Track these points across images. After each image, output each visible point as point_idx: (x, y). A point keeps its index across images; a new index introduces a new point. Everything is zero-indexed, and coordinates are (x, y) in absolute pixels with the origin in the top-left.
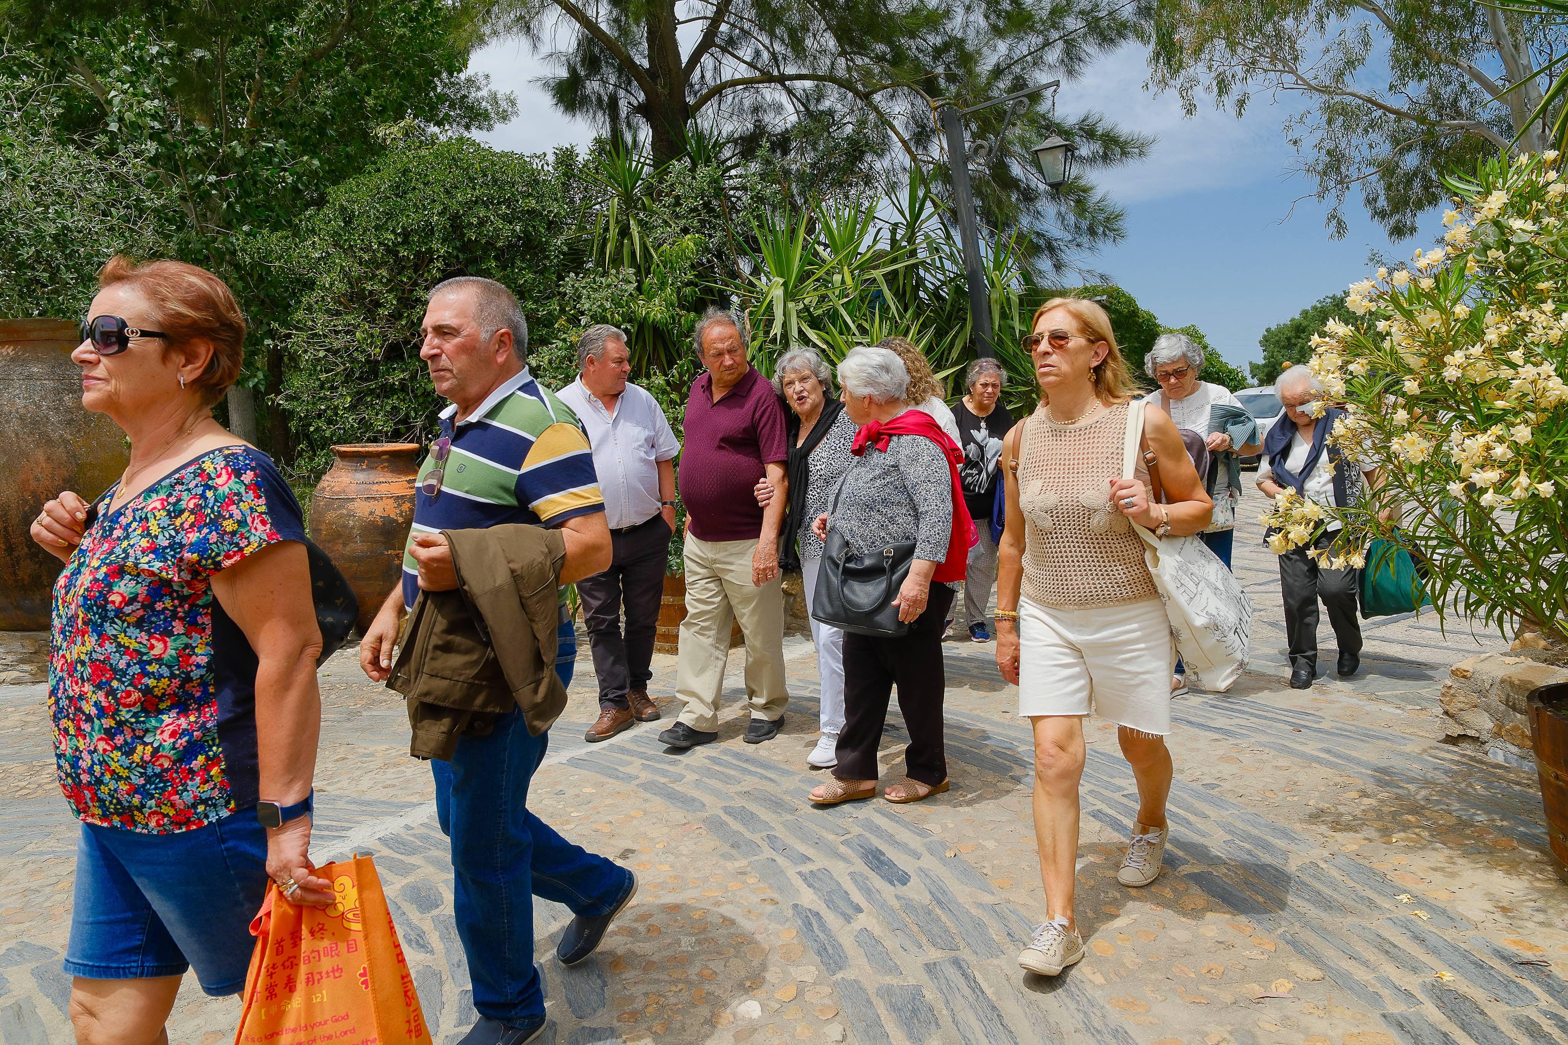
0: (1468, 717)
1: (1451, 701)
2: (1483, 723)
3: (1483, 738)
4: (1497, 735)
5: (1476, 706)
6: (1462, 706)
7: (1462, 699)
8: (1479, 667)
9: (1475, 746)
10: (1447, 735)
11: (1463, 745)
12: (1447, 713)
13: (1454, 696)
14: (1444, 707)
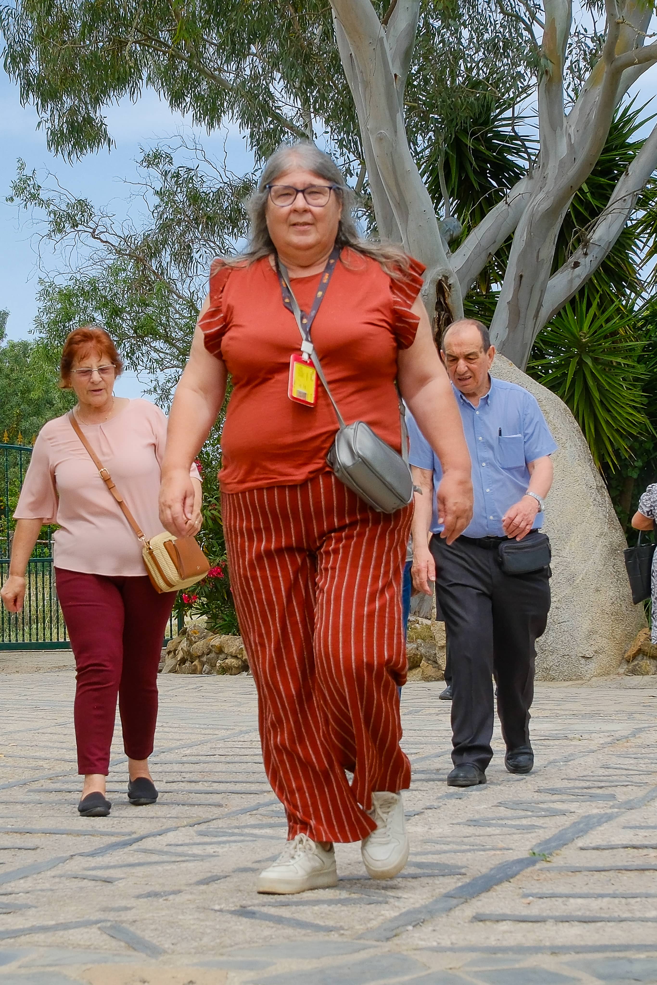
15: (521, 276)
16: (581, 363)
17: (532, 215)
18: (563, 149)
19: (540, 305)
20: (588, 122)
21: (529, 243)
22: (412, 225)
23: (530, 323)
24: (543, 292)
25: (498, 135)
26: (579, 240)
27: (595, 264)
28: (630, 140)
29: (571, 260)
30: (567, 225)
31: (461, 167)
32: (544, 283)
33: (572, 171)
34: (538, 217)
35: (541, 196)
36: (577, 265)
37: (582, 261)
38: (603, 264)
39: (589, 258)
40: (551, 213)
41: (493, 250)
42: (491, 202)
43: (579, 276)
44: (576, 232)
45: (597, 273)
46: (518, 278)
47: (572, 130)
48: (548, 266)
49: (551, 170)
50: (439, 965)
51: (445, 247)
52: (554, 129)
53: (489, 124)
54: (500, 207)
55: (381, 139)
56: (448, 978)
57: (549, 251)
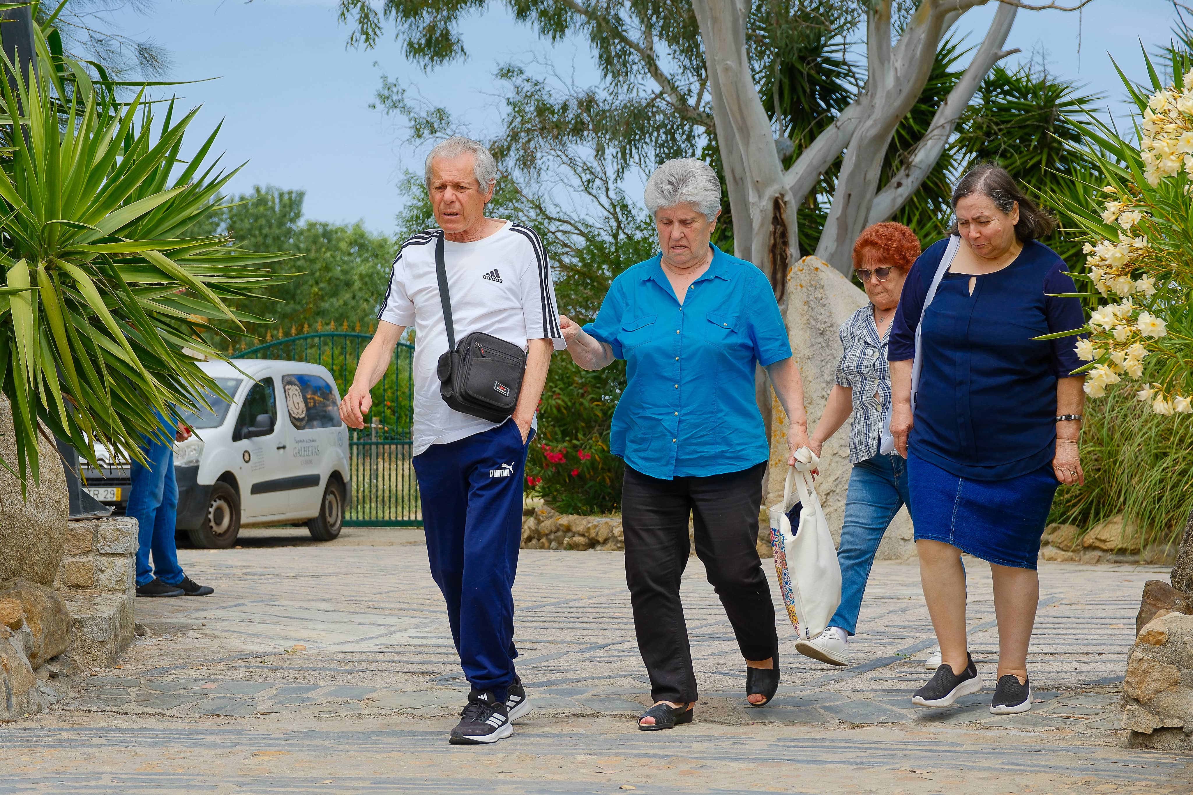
0: (1166, 701)
1: (1141, 682)
2: (1187, 705)
3: (1189, 726)
5: (1175, 683)
6: (1157, 685)
7: (1157, 675)
8: (1174, 626)
9: (1175, 742)
10: (1135, 734)
11: (1159, 745)
12: (1137, 700)
13: (1146, 672)
14: (1134, 692)
15: (850, 195)
17: (861, 140)
18: (890, 82)
20: (913, 57)
21: (857, 165)
24: (868, 210)
25: (827, 60)
26: (902, 163)
27: (917, 184)
28: (950, 69)
29: (894, 181)
30: (892, 148)
31: (793, 89)
32: (870, 202)
33: (897, 103)
34: (866, 142)
35: (869, 123)
36: (899, 185)
37: (904, 181)
38: (924, 185)
39: (910, 180)
40: (879, 138)
41: (823, 169)
42: (821, 126)
43: (901, 195)
44: (900, 156)
45: (917, 193)
46: (847, 197)
48: (874, 185)
49: (880, 100)
50: (857, 697)
51: (779, 166)
52: (882, 63)
53: (817, 50)
54: (830, 131)
55: (727, 69)
56: (864, 703)
57: (874, 173)
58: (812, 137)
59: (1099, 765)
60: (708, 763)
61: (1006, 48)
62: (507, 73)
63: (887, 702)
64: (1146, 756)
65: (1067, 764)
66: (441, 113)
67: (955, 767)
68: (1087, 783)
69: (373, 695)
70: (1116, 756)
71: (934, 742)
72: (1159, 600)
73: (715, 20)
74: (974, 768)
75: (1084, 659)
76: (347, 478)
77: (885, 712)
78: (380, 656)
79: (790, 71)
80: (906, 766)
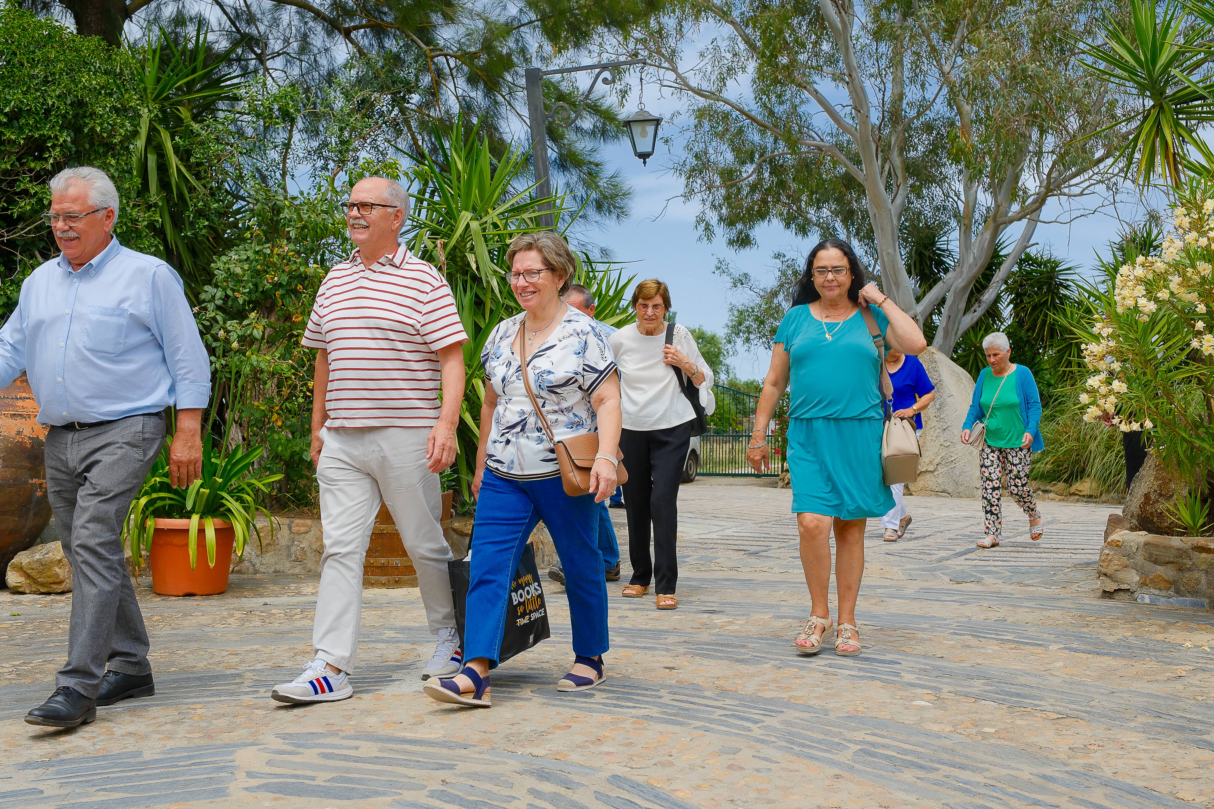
0: (1121, 575)
1: (1108, 566)
2: (1133, 578)
3: (1133, 589)
4: (1143, 584)
5: (1126, 567)
6: (1116, 567)
7: (1116, 562)
8: (1126, 538)
9: (1126, 596)
10: (1105, 592)
11: (1117, 598)
12: (1105, 575)
13: (1110, 561)
14: (1104, 570)
15: (950, 316)
16: (976, 356)
17: (956, 289)
18: (971, 260)
19: (958, 329)
20: (983, 247)
21: (954, 302)
22: (901, 292)
23: (953, 337)
24: (959, 323)
25: (939, 249)
26: (976, 300)
27: (984, 311)
28: (1001, 253)
29: (973, 309)
30: (972, 293)
31: (921, 263)
32: (960, 319)
33: (975, 270)
34: (958, 290)
35: (960, 280)
36: (975, 311)
37: (978, 309)
38: (988, 311)
39: (981, 308)
40: (965, 288)
41: (936, 303)
42: (935, 282)
43: (976, 316)
44: (975, 297)
45: (984, 315)
46: (948, 317)
47: (975, 251)
48: (962, 311)
49: (965, 269)
50: (959, 568)
51: (914, 302)
52: (967, 250)
53: (934, 243)
54: (940, 284)
55: (888, 254)
56: (962, 571)
57: (963, 305)
58: (931, 288)
59: (1086, 607)
60: (885, 599)
61: (1031, 242)
62: (778, 256)
63: (975, 571)
64: (1110, 603)
65: (1069, 606)
66: (746, 275)
67: (1012, 605)
68: (1080, 616)
69: (717, 561)
70: (1095, 603)
71: (999, 593)
72: (1116, 523)
73: (882, 229)
74: (1021, 607)
75: (1075, 552)
76: (698, 453)
77: (973, 576)
78: (719, 541)
79: (920, 254)
80: (986, 604)
